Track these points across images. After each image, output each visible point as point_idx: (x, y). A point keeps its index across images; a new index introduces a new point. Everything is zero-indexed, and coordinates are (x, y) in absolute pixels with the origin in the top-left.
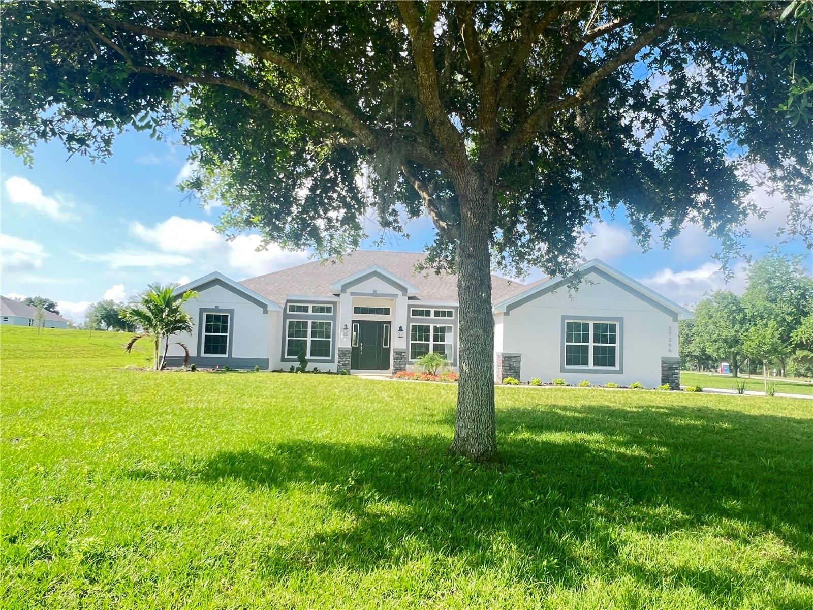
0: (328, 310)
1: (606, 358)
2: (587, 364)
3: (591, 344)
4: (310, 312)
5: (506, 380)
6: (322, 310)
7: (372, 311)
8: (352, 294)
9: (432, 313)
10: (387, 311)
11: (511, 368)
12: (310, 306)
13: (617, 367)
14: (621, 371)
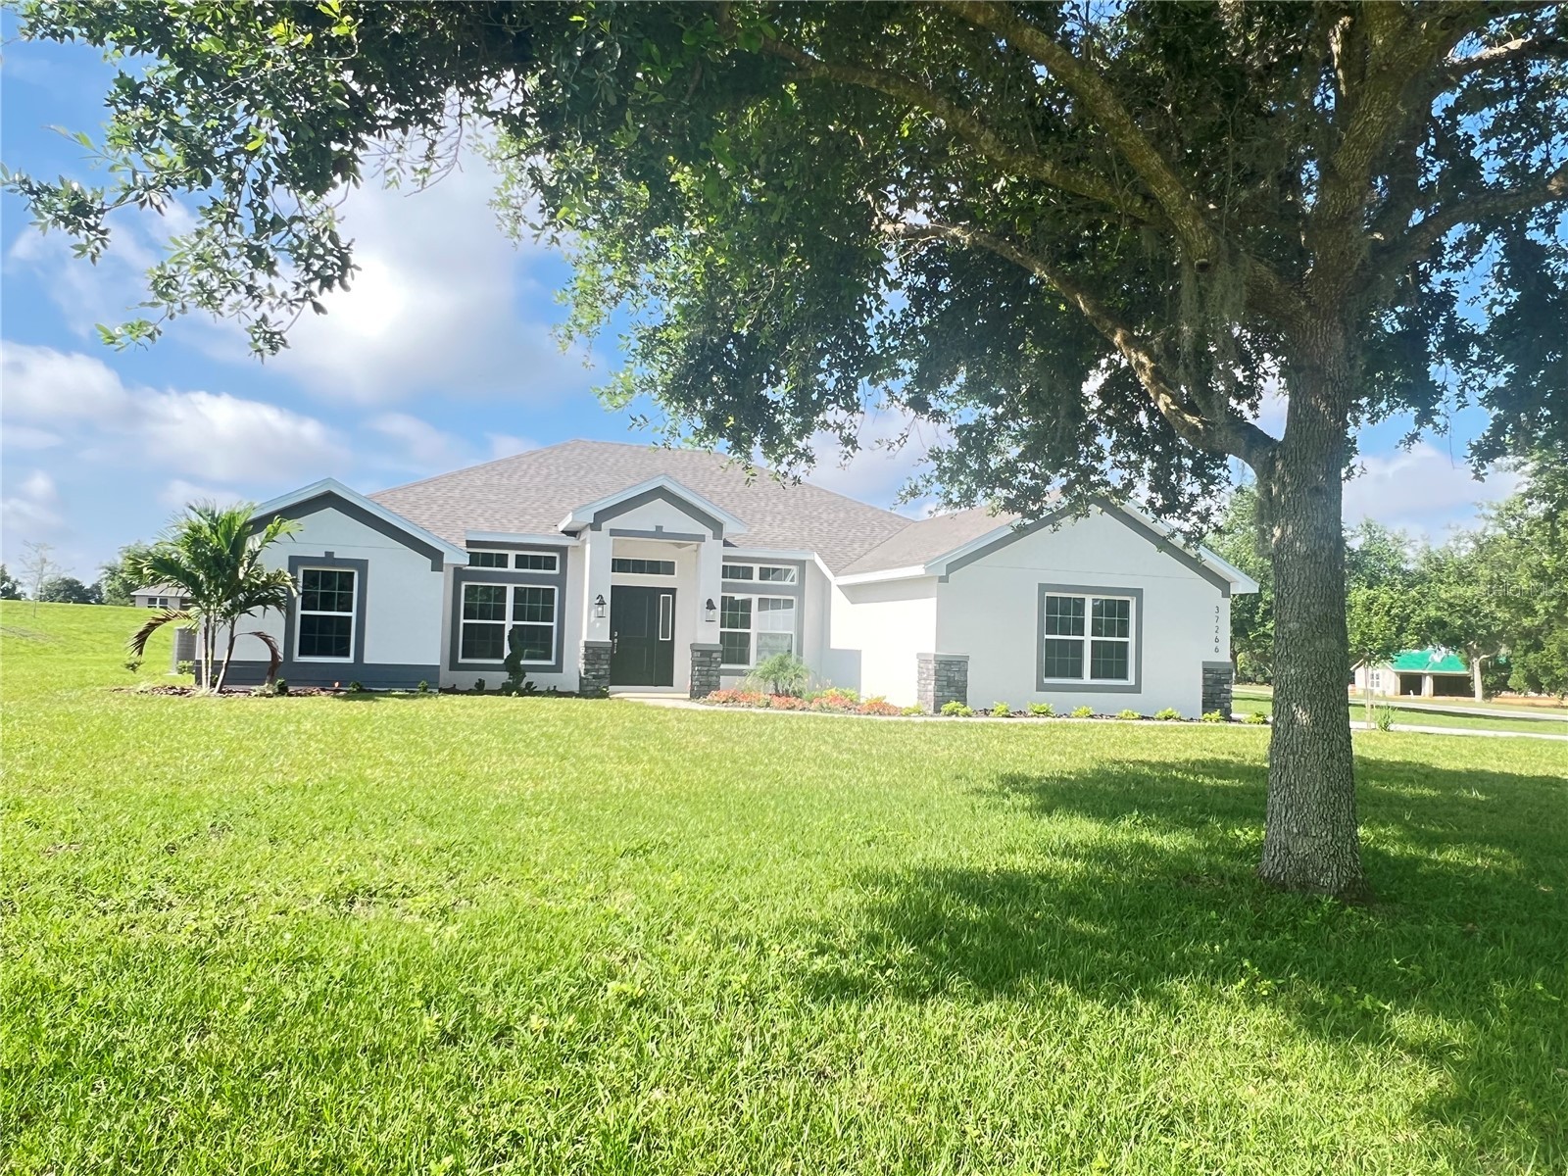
0: (549, 563)
1: (1112, 663)
2: (1079, 675)
3: (1088, 638)
4: (511, 567)
5: (946, 708)
6: (536, 562)
7: (639, 566)
8: (613, 532)
9: (756, 574)
10: (668, 568)
11: (950, 683)
12: (512, 555)
13: (1131, 681)
14: (1136, 689)
